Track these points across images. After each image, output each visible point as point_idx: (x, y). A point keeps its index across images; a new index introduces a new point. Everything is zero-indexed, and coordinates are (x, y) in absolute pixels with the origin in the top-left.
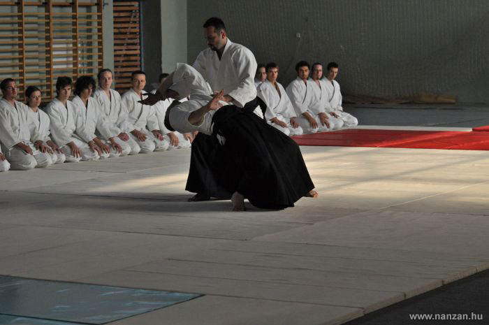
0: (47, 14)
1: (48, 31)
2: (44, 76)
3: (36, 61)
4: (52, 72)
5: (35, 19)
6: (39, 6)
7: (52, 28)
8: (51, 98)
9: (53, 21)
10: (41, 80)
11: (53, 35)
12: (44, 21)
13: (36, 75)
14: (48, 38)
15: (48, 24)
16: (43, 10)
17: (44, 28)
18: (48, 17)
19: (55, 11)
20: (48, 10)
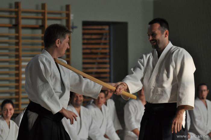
0: (17, 35)
1: (17, 50)
2: (14, 90)
3: (7, 77)
4: (20, 87)
5: (6, 39)
6: (10, 28)
7: (21, 47)
8: (18, 110)
9: (22, 41)
10: (11, 94)
11: (22, 53)
12: (14, 41)
13: (7, 89)
14: (17, 56)
15: (17, 44)
16: (13, 31)
17: (14, 47)
18: (17, 38)
19: (24, 33)
20: (17, 32)
